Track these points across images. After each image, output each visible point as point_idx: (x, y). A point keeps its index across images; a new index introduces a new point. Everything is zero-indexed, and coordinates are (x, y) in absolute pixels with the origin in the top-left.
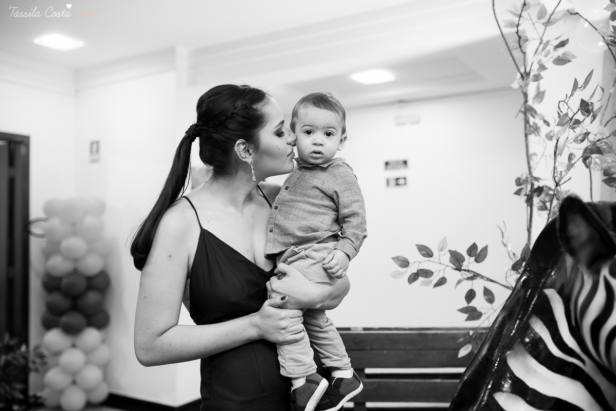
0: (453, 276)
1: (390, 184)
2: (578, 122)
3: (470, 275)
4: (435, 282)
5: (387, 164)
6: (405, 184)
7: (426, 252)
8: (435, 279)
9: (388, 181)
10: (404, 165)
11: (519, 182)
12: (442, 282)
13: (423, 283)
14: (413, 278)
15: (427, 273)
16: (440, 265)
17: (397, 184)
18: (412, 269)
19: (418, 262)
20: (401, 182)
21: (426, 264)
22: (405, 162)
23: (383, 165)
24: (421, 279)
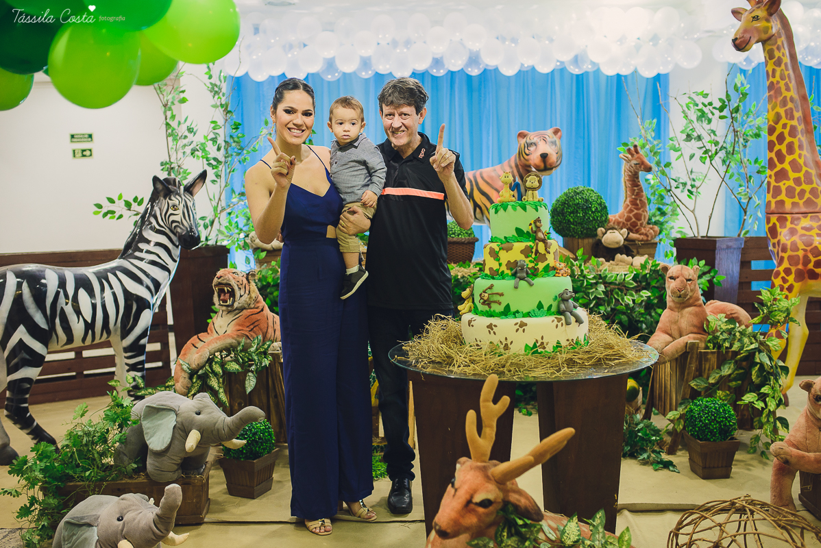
0: (126, 213)
1: (77, 155)
2: (186, 137)
3: (135, 213)
4: (117, 217)
5: (73, 136)
6: (91, 155)
7: (111, 201)
8: (117, 215)
9: (74, 151)
10: (90, 139)
11: (162, 164)
12: (121, 216)
13: (111, 218)
14: (105, 215)
15: (113, 212)
16: (119, 207)
17: (84, 156)
18: (104, 210)
19: (107, 206)
20: (87, 153)
21: (112, 207)
22: (90, 136)
23: (69, 137)
24: (109, 215)
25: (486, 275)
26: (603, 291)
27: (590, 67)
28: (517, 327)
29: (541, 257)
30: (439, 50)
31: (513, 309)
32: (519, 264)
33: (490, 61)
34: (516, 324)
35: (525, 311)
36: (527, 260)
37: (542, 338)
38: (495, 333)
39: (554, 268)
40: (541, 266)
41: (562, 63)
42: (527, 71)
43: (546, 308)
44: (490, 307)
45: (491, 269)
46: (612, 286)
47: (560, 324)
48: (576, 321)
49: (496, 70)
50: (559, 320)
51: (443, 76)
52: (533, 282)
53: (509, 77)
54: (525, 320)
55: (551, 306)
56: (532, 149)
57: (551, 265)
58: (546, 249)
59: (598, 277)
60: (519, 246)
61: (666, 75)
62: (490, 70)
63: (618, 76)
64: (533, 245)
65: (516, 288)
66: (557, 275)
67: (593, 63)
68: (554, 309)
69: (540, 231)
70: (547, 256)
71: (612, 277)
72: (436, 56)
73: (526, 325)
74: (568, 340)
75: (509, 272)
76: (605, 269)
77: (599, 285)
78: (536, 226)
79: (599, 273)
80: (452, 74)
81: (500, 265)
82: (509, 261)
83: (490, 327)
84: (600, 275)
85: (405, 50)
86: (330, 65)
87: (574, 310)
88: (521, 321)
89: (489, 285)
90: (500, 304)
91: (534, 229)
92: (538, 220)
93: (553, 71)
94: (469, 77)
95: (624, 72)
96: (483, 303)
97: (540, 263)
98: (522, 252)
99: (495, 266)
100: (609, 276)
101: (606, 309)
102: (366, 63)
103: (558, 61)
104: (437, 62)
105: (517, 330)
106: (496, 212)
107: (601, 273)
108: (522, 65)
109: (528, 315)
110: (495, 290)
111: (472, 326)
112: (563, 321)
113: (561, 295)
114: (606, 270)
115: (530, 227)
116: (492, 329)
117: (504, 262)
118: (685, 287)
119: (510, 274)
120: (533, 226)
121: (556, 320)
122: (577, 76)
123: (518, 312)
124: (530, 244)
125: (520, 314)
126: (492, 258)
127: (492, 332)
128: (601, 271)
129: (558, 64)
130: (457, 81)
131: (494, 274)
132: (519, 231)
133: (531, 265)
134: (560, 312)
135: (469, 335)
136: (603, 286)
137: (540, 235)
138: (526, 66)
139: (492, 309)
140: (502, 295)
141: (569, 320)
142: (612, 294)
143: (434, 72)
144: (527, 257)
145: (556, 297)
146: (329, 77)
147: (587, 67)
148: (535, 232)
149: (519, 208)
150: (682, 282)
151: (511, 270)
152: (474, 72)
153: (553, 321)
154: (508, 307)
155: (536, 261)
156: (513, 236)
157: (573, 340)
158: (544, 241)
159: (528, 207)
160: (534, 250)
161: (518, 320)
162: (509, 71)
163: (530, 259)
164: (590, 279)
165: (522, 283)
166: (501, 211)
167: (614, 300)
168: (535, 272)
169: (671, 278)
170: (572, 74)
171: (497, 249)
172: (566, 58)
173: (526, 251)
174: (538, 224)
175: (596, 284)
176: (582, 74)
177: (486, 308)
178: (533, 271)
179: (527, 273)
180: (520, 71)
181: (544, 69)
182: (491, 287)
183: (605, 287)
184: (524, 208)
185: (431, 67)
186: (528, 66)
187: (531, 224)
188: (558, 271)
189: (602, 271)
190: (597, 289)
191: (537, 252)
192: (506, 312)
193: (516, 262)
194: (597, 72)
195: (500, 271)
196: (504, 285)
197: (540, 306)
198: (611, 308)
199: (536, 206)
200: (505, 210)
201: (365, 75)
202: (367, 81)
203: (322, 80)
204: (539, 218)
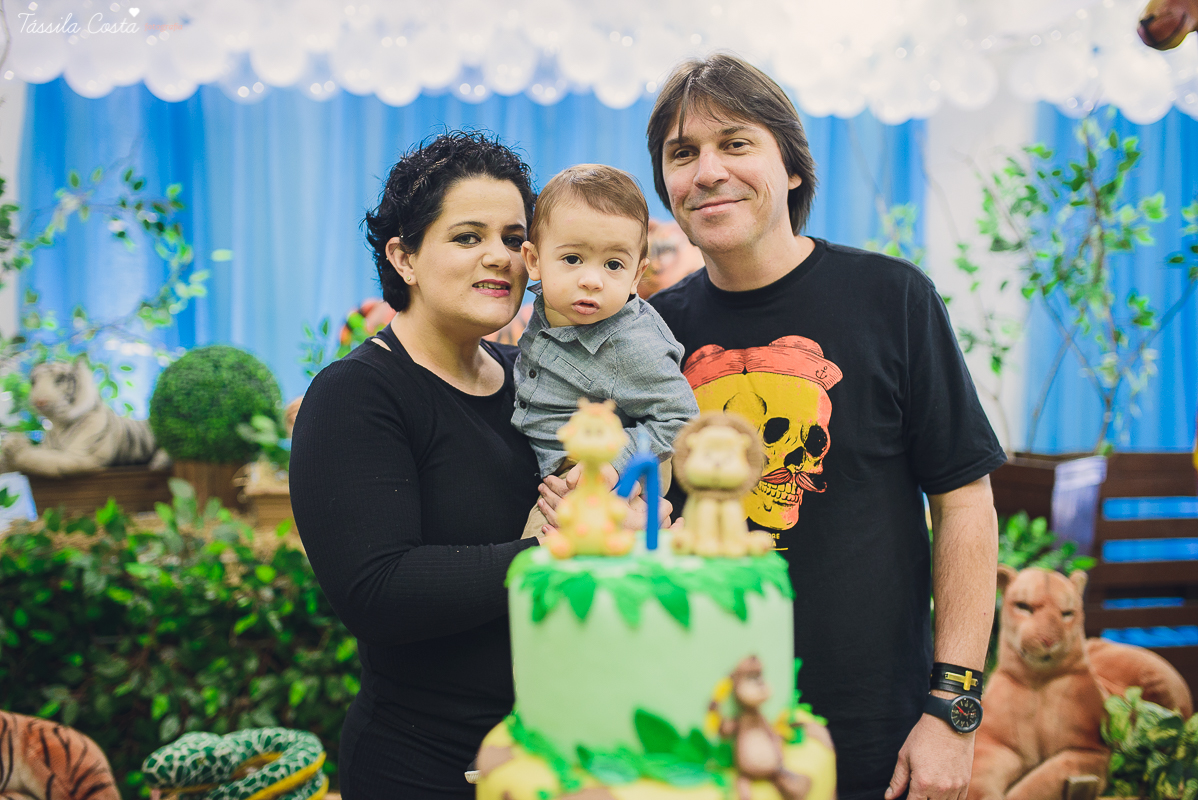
30: (474, 48)
49: (591, 98)
51: (481, 103)
53: (616, 113)
56: (667, 259)
62: (579, 95)
69: (757, 719)
72: (469, 61)
80: (501, 100)
85: (403, 42)
86: (243, 66)
91: (730, 717)
92: (752, 672)
94: (537, 109)
95: (845, 110)
102: (319, 64)
104: (471, 73)
106: (540, 614)
108: (643, 87)
118: (1060, 635)
120: (726, 705)
137: (757, 748)
138: (651, 89)
143: (465, 91)
146: (243, 91)
148: (734, 733)
149: (653, 614)
150: (1053, 621)
152: (547, 95)
156: (621, 747)
158: (773, 777)
159: (701, 606)
162: (618, 98)
166: (562, 619)
169: (1022, 605)
174: (749, 692)
184: (678, 609)
185: (458, 81)
199: (739, 595)
200: (582, 610)
201: (320, 91)
202: (327, 106)
203: (231, 103)
204: (754, 659)
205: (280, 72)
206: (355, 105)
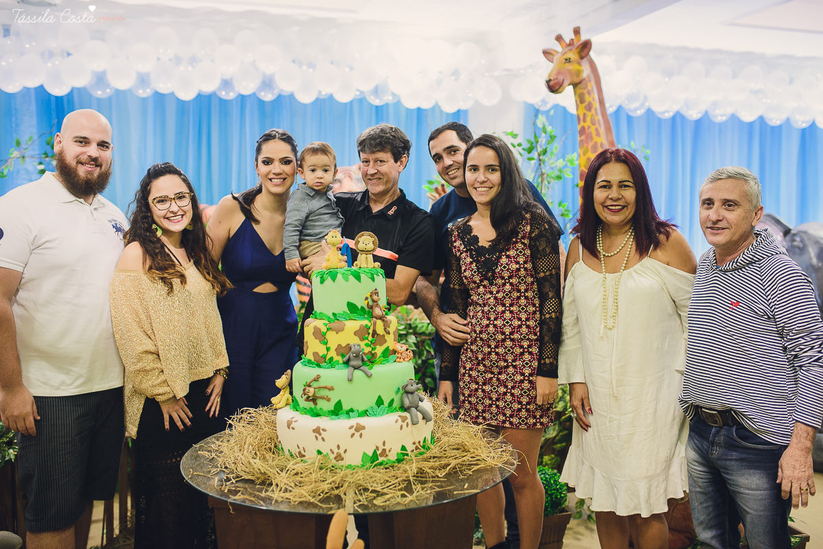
25: (309, 362)
26: (414, 343)
27: (390, 98)
28: (353, 431)
29: (377, 339)
30: (229, 71)
31: (346, 407)
32: (353, 349)
33: (285, 86)
34: (351, 428)
35: (361, 409)
36: (363, 344)
37: (384, 444)
38: (323, 439)
39: (394, 352)
40: (379, 350)
41: (361, 92)
42: (324, 100)
43: (386, 403)
44: (316, 404)
45: (315, 354)
46: (423, 337)
47: (404, 425)
48: (424, 418)
49: (291, 96)
50: (404, 419)
51: (232, 100)
52: (372, 371)
53: (304, 105)
54: (363, 421)
55: (393, 400)
57: (391, 348)
58: (385, 329)
59: (408, 326)
60: (353, 325)
61: (466, 112)
62: (285, 96)
63: (419, 109)
64: (369, 324)
65: (350, 380)
66: (398, 360)
67: (394, 95)
68: (396, 404)
69: (377, 305)
70: (387, 337)
71: (423, 327)
72: (225, 77)
73: (364, 428)
74: (414, 443)
75: (340, 359)
76: (415, 318)
77: (409, 336)
78: (374, 301)
79: (409, 322)
80: (242, 98)
81: (328, 349)
82: (339, 345)
83: (317, 431)
84: (410, 325)
85: (190, 68)
86: (100, 79)
87: (420, 403)
88: (357, 424)
89: (314, 376)
90: (329, 400)
91: (371, 303)
92: (376, 293)
93: (351, 102)
94: (261, 103)
95: (426, 105)
96: (308, 399)
97: (378, 347)
98: (356, 333)
99: (322, 350)
100: (420, 326)
101: (417, 361)
102: (143, 80)
103: (358, 90)
104: (227, 84)
105: (353, 435)
106: (322, 281)
107: (411, 322)
108: (320, 92)
109: (365, 413)
110: (321, 383)
111: (293, 428)
112: (409, 420)
113: (404, 387)
114: (416, 320)
115: (366, 301)
116: (320, 435)
117: (333, 345)
119: (341, 361)
120: (370, 300)
121: (400, 420)
122: (377, 107)
123: (352, 410)
124: (366, 322)
125: (355, 414)
126: (318, 341)
127: (319, 438)
128: (410, 320)
129: (358, 93)
130: (248, 105)
131: (319, 361)
132: (352, 307)
133: (367, 350)
134: (403, 408)
135: (288, 441)
136: (413, 337)
137: (377, 311)
138: (323, 93)
139: (318, 407)
140: (331, 389)
141: (415, 419)
142: (423, 346)
143: (223, 94)
144: (362, 339)
145: (399, 389)
146: (99, 92)
147: (388, 99)
148: (371, 307)
149: (351, 278)
151: (343, 356)
152: (268, 97)
153: (397, 421)
154: (339, 405)
155: (374, 344)
156: (344, 312)
157: (419, 442)
158: (381, 318)
160: (371, 331)
161: (354, 421)
162: (306, 98)
163: (367, 341)
164: (400, 330)
165: (358, 374)
166: (329, 281)
167: (425, 352)
168: (372, 359)
170: (371, 105)
171: (324, 329)
172: (367, 87)
173: (361, 333)
174: (375, 297)
175: (406, 335)
176: (382, 106)
177: (311, 404)
178: (369, 356)
179: (363, 360)
180: (317, 99)
181: (343, 98)
182: (317, 379)
183: (416, 337)
184: (358, 278)
185: (220, 89)
186: (326, 94)
187: (367, 299)
188: (399, 355)
189: (413, 320)
190: (407, 341)
191: (374, 333)
192: (337, 411)
193: (349, 347)
194: (398, 104)
195: (328, 358)
196: (334, 375)
197: (380, 402)
198: (423, 361)
199: (372, 274)
200: (334, 279)
201: (142, 93)
202: (144, 100)
203: (90, 96)
204: (376, 290)
205: (123, 84)
206: (160, 99)
